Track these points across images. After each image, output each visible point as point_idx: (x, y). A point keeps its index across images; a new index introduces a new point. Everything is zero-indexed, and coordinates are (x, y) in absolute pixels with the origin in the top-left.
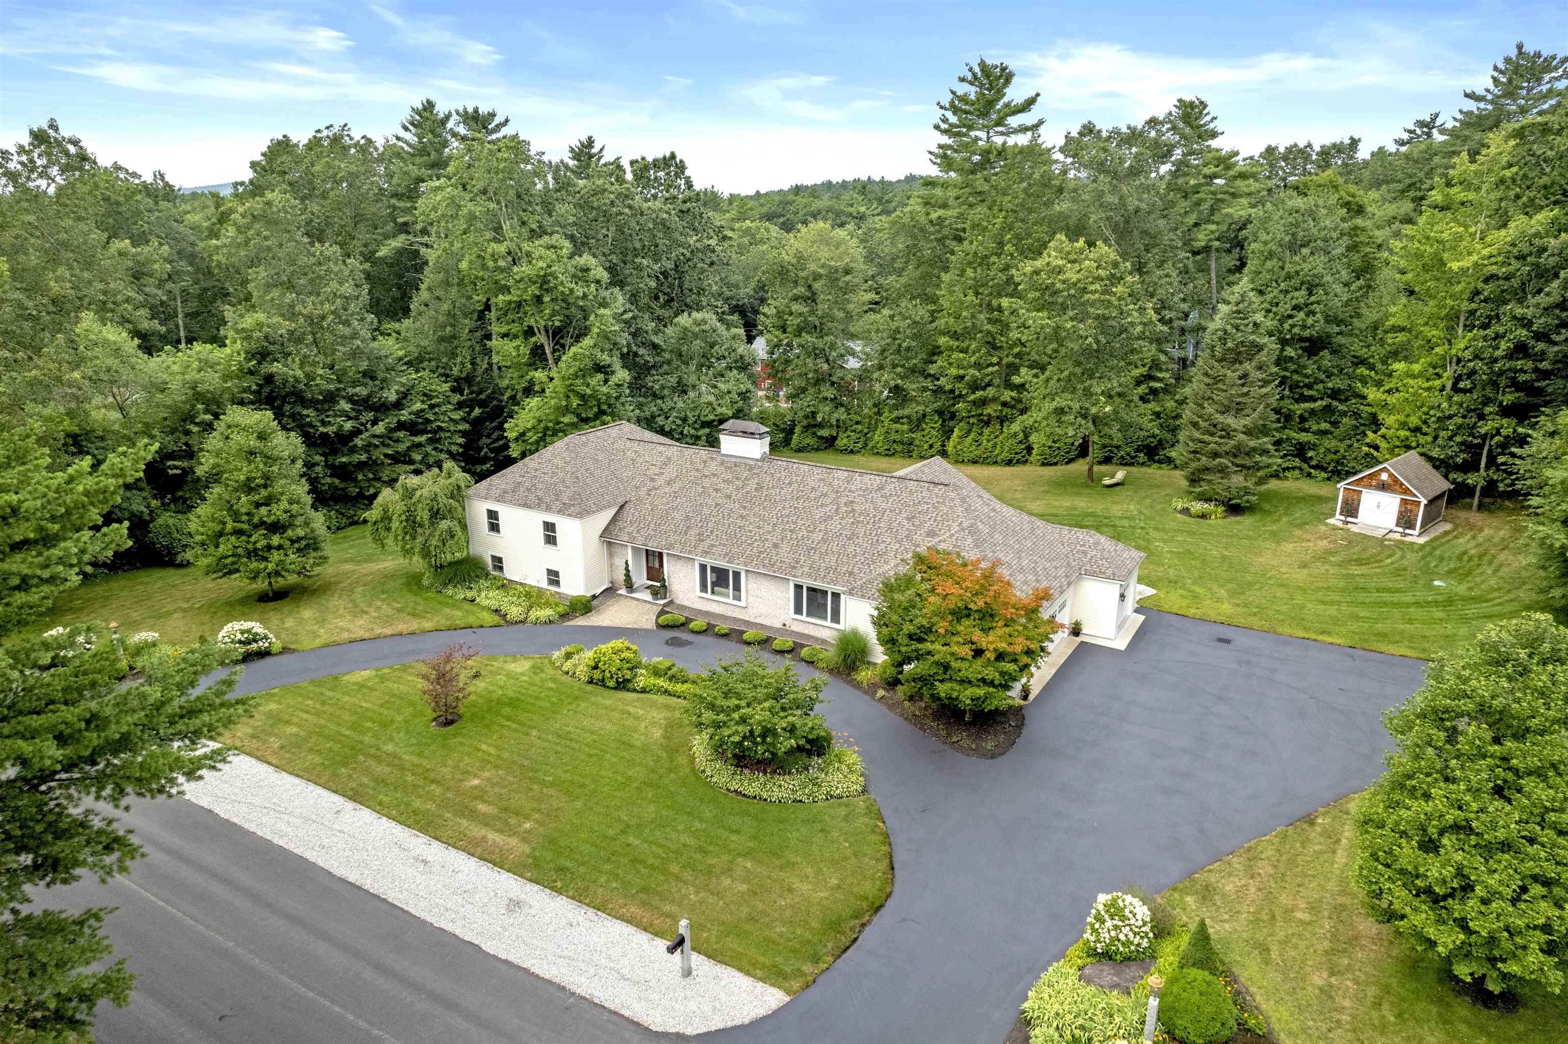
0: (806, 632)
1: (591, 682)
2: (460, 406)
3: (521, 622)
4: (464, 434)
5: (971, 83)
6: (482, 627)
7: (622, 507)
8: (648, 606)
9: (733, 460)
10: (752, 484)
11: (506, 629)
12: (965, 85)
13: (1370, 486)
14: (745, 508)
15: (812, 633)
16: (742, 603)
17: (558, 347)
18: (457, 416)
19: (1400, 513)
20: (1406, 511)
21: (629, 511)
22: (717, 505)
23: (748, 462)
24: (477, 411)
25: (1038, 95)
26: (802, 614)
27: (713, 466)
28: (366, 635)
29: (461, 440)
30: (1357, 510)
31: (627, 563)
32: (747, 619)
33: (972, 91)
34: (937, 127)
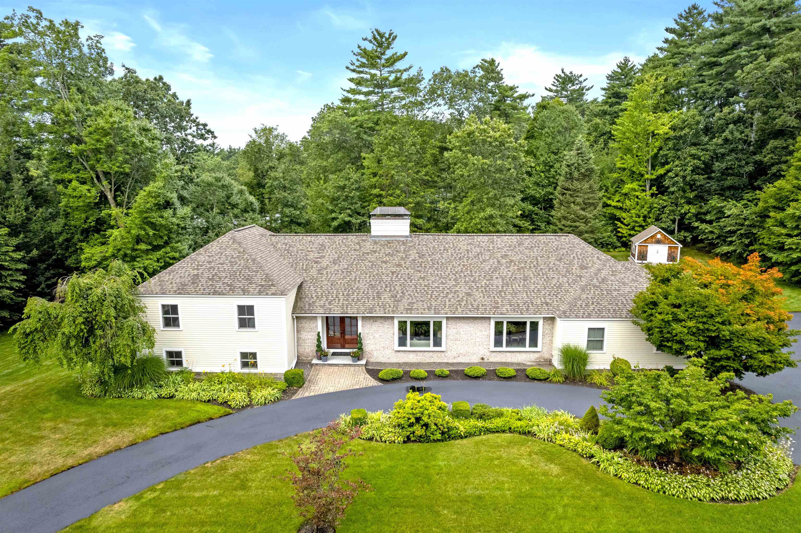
0: (504, 360)
1: (408, 440)
2: (18, 248)
3: (247, 406)
4: (24, 272)
5: (370, 42)
6: (211, 419)
7: (300, 287)
8: (352, 369)
9: (388, 239)
10: (413, 254)
11: (236, 416)
12: (367, 42)
13: (652, 243)
14: (420, 271)
15: (509, 360)
16: (443, 348)
17: (118, 193)
18: (18, 255)
19: (669, 254)
20: (672, 252)
21: (309, 289)
22: (393, 273)
23: (398, 239)
24: (35, 252)
25: (406, 54)
26: (501, 345)
27: (368, 246)
28: (70, 462)
29: (22, 278)
30: (646, 256)
31: (318, 334)
32: (446, 361)
33: (369, 47)
34: (347, 68)
